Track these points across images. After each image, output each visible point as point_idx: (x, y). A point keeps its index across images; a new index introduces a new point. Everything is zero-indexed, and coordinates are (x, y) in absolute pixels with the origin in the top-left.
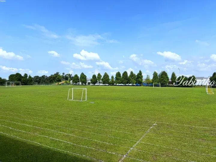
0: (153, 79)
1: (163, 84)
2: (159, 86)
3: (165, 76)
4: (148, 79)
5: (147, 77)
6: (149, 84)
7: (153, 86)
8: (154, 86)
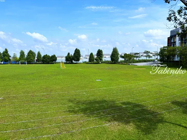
0: (20, 57)
1: (29, 62)
2: (26, 64)
3: (32, 55)
4: (14, 57)
5: (14, 56)
6: (16, 62)
7: (19, 64)
8: (21, 64)
